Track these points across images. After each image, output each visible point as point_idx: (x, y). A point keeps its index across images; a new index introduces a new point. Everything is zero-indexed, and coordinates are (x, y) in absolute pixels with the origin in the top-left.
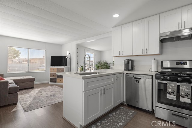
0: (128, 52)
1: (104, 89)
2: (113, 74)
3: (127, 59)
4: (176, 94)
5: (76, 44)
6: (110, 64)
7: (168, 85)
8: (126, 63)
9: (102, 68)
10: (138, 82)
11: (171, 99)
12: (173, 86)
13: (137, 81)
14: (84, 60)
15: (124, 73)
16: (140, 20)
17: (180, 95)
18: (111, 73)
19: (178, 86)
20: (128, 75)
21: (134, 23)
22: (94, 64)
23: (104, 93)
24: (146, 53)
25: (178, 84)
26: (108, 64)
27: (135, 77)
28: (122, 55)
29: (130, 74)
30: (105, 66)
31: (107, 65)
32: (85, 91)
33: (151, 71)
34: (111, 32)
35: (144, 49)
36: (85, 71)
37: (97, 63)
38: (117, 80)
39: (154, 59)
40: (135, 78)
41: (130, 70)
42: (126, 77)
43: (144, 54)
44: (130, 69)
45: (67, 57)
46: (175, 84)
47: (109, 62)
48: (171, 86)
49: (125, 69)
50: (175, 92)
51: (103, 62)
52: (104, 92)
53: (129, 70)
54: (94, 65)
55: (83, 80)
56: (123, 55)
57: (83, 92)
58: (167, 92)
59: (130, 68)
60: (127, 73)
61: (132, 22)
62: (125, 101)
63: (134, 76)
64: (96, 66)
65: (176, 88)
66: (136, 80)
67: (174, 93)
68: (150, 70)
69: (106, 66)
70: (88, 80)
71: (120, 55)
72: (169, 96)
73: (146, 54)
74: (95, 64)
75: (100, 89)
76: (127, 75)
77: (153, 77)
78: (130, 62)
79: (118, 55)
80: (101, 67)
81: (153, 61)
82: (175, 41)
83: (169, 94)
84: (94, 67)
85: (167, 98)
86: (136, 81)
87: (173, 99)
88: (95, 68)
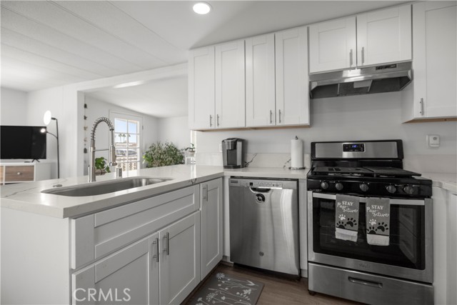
0: (234, 119)
1: (167, 237)
2: (193, 183)
3: (231, 137)
4: (356, 227)
5: (79, 92)
6: (184, 151)
7: (338, 204)
8: (227, 148)
9: (163, 163)
10: (264, 199)
11: (345, 239)
12: (350, 207)
13: (260, 198)
14: (93, 137)
15: (223, 177)
16: (263, 37)
17: (368, 228)
18: (189, 181)
19: (363, 206)
20: (236, 182)
21: (248, 41)
22: (138, 151)
23: (167, 251)
24: (280, 121)
25: (362, 199)
26: (179, 151)
27: (254, 186)
28: (217, 127)
29: (242, 178)
30: (171, 155)
31: (176, 154)
32: (79, 266)
33: (290, 168)
34: (187, 62)
35: (273, 112)
36: (97, 177)
37: (148, 150)
38: (206, 198)
39: (297, 138)
40: (254, 189)
41: (239, 167)
42: (230, 187)
43: (273, 124)
44: (238, 165)
45: (43, 131)
46: (354, 201)
47: (181, 146)
48: (346, 206)
49: (226, 165)
50: (355, 221)
51: (165, 146)
52: (165, 247)
53: (236, 167)
54: (138, 154)
55: (73, 221)
56: (220, 127)
57: (72, 271)
58: (337, 222)
59: (239, 163)
60: (232, 177)
61: (244, 37)
62: (228, 254)
63: (251, 184)
64: (146, 156)
65: (356, 211)
66: (258, 195)
67: (352, 225)
68: (288, 166)
69: (174, 157)
70: (97, 219)
71: (213, 127)
72: (341, 234)
73: (278, 124)
74: (141, 151)
75: (151, 238)
76: (232, 182)
77: (300, 184)
78: (239, 145)
79: (207, 127)
80: (160, 158)
81: (294, 142)
82: (338, 96)
83: (342, 227)
84: (138, 160)
85: (337, 237)
86: (257, 198)
87: (350, 239)
88: (141, 161)
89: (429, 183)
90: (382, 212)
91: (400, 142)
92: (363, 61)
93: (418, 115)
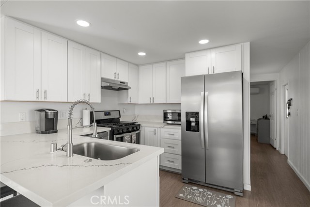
46: (129, 135)
49: (44, 130)
71: (39, 100)
90: (134, 137)
91: (119, 111)
92: (118, 78)
93: (129, 102)
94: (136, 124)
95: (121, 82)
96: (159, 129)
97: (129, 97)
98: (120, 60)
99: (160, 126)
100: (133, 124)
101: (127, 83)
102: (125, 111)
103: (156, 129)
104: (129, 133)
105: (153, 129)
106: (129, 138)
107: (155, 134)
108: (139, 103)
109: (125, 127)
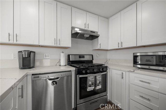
2: (13, 88)
7: (88, 78)
10: (56, 83)
15: (27, 76)
17: (97, 84)
18: (10, 88)
33: (60, 66)
39: (63, 52)
40: (50, 79)
48: (91, 78)
49: (22, 66)
67: (93, 85)
78: (32, 54)
82: (76, 38)
83: (90, 86)
89: (106, 67)
90: (100, 78)
91: (92, 55)
92: (88, 28)
93: (99, 48)
94: (104, 66)
95: (91, 32)
96: (127, 73)
97: (99, 44)
98: (90, 13)
99: (129, 70)
100: (101, 65)
101: (97, 32)
102: (98, 55)
103: (124, 73)
104: (94, 74)
105: (120, 72)
106: (93, 78)
107: (122, 78)
108: (109, 49)
109: (97, 67)
